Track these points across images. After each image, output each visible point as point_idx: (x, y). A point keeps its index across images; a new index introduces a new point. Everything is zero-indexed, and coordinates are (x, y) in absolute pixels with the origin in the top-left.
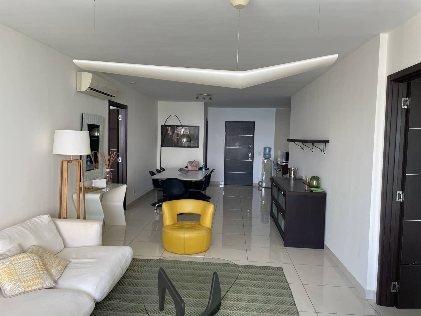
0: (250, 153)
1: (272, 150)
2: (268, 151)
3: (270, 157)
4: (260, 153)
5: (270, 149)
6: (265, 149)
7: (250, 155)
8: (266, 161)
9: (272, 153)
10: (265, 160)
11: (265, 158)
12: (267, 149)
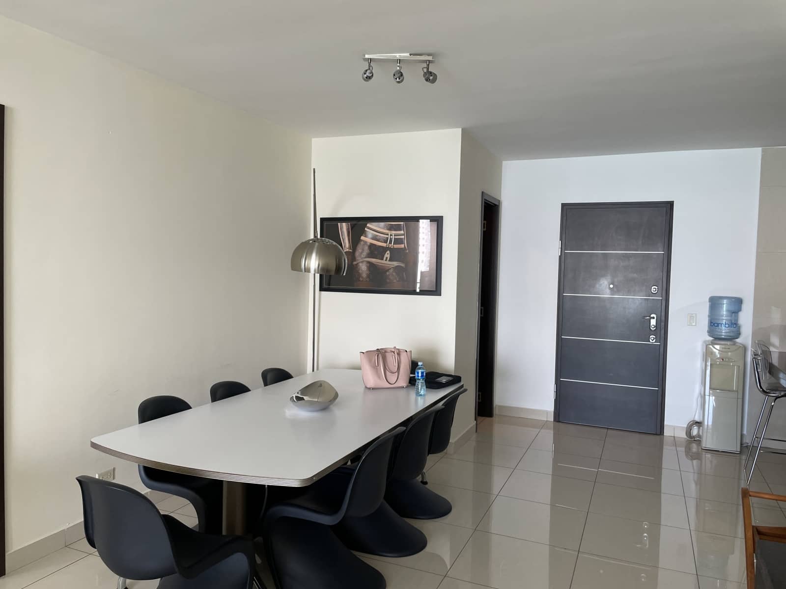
0: (652, 315)
1: (744, 306)
2: (728, 311)
3: (738, 334)
4: (692, 317)
5: (737, 303)
6: (714, 303)
7: (653, 322)
8: (717, 349)
9: (746, 319)
10: (713, 344)
11: (717, 339)
12: (725, 301)
